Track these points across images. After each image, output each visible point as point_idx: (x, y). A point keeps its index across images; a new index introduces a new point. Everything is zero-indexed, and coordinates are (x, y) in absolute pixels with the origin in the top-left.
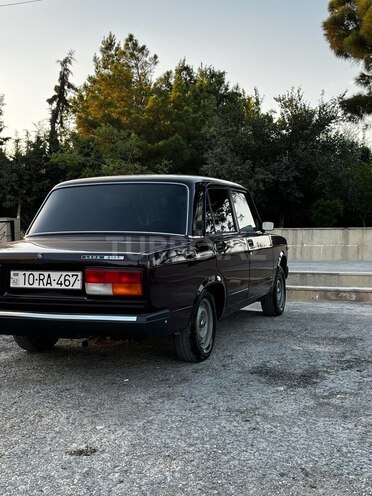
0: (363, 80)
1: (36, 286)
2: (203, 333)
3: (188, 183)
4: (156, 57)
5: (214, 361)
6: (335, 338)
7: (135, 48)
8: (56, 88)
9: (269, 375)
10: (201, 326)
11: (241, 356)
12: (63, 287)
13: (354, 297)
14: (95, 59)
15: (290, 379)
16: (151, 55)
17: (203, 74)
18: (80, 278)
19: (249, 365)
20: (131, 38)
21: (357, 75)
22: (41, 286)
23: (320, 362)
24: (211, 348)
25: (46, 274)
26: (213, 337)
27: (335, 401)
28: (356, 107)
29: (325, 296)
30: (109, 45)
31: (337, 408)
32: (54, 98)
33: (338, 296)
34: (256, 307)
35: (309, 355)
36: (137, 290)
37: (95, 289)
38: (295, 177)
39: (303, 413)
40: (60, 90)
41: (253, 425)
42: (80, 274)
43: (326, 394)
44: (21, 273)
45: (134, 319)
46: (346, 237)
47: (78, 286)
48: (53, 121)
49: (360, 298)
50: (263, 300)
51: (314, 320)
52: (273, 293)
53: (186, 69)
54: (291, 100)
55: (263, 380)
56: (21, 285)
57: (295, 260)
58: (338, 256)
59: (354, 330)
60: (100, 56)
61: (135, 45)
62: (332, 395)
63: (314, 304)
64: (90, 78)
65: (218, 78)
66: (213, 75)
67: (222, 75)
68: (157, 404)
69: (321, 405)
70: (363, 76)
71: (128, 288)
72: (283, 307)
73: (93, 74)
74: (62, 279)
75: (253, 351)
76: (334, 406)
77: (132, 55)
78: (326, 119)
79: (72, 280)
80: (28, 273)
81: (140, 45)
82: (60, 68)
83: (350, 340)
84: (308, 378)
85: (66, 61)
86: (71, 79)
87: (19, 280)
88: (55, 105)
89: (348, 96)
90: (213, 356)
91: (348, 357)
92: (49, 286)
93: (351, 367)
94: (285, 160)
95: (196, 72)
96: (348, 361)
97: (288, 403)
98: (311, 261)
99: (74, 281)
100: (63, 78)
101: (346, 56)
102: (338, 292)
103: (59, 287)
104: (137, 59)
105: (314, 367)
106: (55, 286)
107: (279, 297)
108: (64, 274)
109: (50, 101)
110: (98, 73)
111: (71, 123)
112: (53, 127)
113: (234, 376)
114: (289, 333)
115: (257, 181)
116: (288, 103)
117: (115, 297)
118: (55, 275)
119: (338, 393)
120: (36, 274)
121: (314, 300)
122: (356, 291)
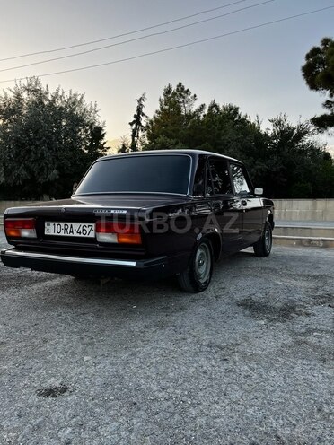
0: (328, 104)
1: (62, 234)
2: (202, 270)
4: (195, 96)
5: (210, 293)
6: (309, 275)
7: (182, 91)
8: (135, 116)
9: (254, 308)
10: (200, 265)
11: (232, 288)
12: (82, 235)
13: (322, 244)
14: (160, 100)
15: (271, 312)
16: (192, 95)
17: (225, 109)
18: (93, 228)
19: (238, 297)
20: (180, 84)
21: (324, 101)
22: (66, 234)
23: (297, 296)
24: (207, 283)
25: (69, 224)
26: (211, 273)
27: (312, 339)
28: (322, 123)
29: (301, 243)
30: (168, 91)
31: (315, 348)
32: (134, 122)
33: (310, 243)
34: (250, 250)
35: (288, 290)
37: (105, 238)
38: (282, 169)
39: (281, 353)
40: (137, 118)
41: (230, 366)
42: (94, 225)
43: (303, 330)
44: (52, 224)
45: (134, 264)
46: (315, 205)
47: (92, 235)
48: (133, 136)
49: (326, 245)
50: (254, 245)
51: (293, 260)
52: (262, 241)
53: (216, 106)
54: (279, 122)
55: (247, 312)
56: (52, 233)
57: (280, 219)
58: (309, 218)
59: (324, 269)
60: (163, 98)
61: (183, 89)
62: (309, 332)
63: (294, 249)
64: (157, 112)
65: (235, 110)
66: (231, 108)
67: (237, 109)
69: (299, 343)
70: (328, 102)
71: (130, 237)
72: (270, 250)
73: (159, 109)
74: (81, 229)
75: (243, 284)
76: (311, 345)
77: (181, 95)
78: (302, 133)
79: (88, 229)
80: (56, 224)
81: (186, 89)
82: (137, 104)
83: (321, 278)
84: (287, 312)
85: (140, 100)
86: (144, 110)
87: (51, 229)
88: (134, 126)
89: (318, 115)
90: (211, 288)
91: (321, 293)
92: (71, 235)
93: (324, 302)
94: (275, 158)
95: (221, 108)
96: (322, 297)
97: (268, 338)
98: (291, 220)
99: (88, 231)
100: (139, 110)
101: (317, 89)
102: (310, 240)
103: (78, 235)
104: (184, 97)
105: (292, 301)
106: (76, 234)
107: (267, 243)
108: (83, 225)
109: (131, 124)
110: (161, 108)
112: (133, 139)
113: (223, 307)
114: (273, 271)
115: (257, 170)
117: (120, 245)
118: (76, 226)
120: (62, 224)
121: (292, 246)
122: (323, 240)
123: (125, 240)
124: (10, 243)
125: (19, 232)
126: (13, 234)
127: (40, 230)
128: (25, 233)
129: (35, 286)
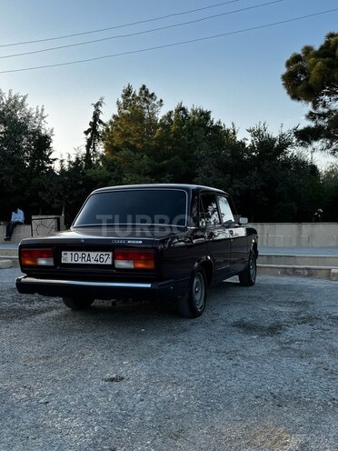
0: (311, 116)
1: (79, 262)
2: (197, 297)
3: (187, 189)
4: (161, 101)
5: (206, 317)
6: (293, 302)
7: (146, 95)
8: (91, 124)
9: (246, 327)
10: (197, 292)
11: (225, 314)
12: (99, 263)
13: (306, 273)
14: (118, 103)
15: (261, 330)
16: (158, 100)
17: (195, 113)
18: (110, 256)
19: (231, 320)
20: (144, 87)
21: (307, 113)
22: (83, 262)
23: (283, 319)
24: (203, 308)
25: (87, 253)
26: (205, 300)
27: (294, 346)
28: (306, 136)
29: (285, 272)
30: (128, 92)
31: (296, 351)
32: (89, 130)
33: (295, 272)
34: (235, 279)
35: (275, 314)
36: (151, 266)
37: (122, 264)
38: (262, 186)
39: (270, 354)
40: (94, 125)
41: (235, 362)
42: (111, 254)
43: (288, 341)
44: (69, 253)
45: (149, 286)
46: (300, 230)
47: (109, 262)
48: (88, 147)
49: (311, 273)
50: (240, 274)
51: (277, 289)
52: (247, 269)
53: (183, 109)
54: (259, 131)
55: (242, 331)
56: (69, 261)
58: (294, 244)
59: (307, 296)
60: (121, 100)
61: (147, 92)
62: (292, 342)
64: (114, 116)
65: (206, 115)
66: (202, 113)
67: (208, 113)
68: (166, 347)
69: (284, 348)
70: (311, 113)
71: (145, 263)
72: (255, 279)
73: (117, 113)
74: (98, 257)
75: (234, 311)
76: (293, 349)
77: (145, 99)
78: (284, 144)
79: (105, 258)
80: (74, 253)
81: (150, 93)
82: (93, 109)
83: (305, 304)
84: (274, 330)
85: (98, 104)
86: (101, 117)
87: (68, 258)
88: (89, 135)
89: (300, 128)
90: (205, 314)
91: (303, 315)
92: (89, 262)
93: (305, 322)
94: (254, 174)
95: (189, 111)
96: (303, 318)
97: (260, 347)
98: (274, 247)
99: (106, 258)
100: (96, 116)
101: (299, 99)
102: (295, 269)
103: (96, 263)
104: (148, 102)
105: (278, 322)
106: (93, 262)
107: (252, 271)
108: (100, 253)
109: (86, 133)
110: (120, 113)
111: (100, 148)
112: (88, 151)
113: (220, 328)
114: (260, 299)
115: (234, 189)
116: (256, 133)
117: (136, 270)
118: (93, 254)
119: (296, 341)
120: (80, 253)
121: (277, 275)
122: (308, 269)
123: (140, 265)
124: (23, 271)
125: (36, 261)
126: (28, 262)
127: (58, 258)
128: (42, 262)
129: (37, 317)
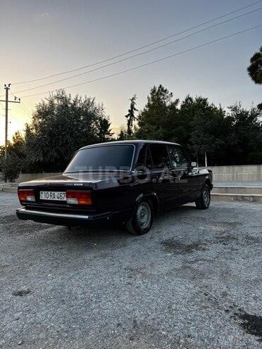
1: (49, 199)
2: (143, 220)
4: (172, 93)
5: (148, 235)
6: (226, 223)
7: (162, 91)
8: (129, 111)
10: (142, 217)
12: (60, 199)
13: (252, 199)
14: (148, 98)
15: (180, 248)
16: (170, 93)
18: (66, 195)
20: (161, 86)
22: (51, 199)
23: (206, 237)
25: (53, 193)
29: (236, 199)
30: (154, 91)
32: (129, 115)
33: (243, 199)
36: (89, 202)
37: (72, 201)
38: (238, 143)
40: (131, 112)
42: (66, 193)
43: (193, 260)
44: (44, 192)
45: (87, 217)
47: (65, 199)
48: (129, 124)
49: (255, 200)
50: (196, 201)
51: (222, 211)
53: (190, 99)
54: (235, 108)
55: (164, 248)
56: (44, 198)
58: (255, 179)
60: (150, 96)
61: (163, 89)
62: (196, 261)
63: (229, 203)
64: (146, 106)
66: (201, 100)
67: (205, 100)
69: (185, 268)
71: (85, 201)
72: (208, 205)
73: (147, 104)
74: (59, 196)
75: (174, 230)
76: (192, 269)
77: (161, 93)
78: (254, 115)
79: (63, 196)
80: (46, 192)
81: (165, 89)
82: (131, 102)
84: (190, 248)
85: (133, 99)
86: (135, 106)
87: (44, 196)
88: (129, 118)
91: (225, 235)
92: (54, 199)
93: (222, 242)
94: (233, 135)
95: (194, 100)
96: (223, 238)
100: (132, 106)
102: (243, 197)
103: (58, 199)
104: (164, 95)
105: (199, 241)
106: (56, 199)
107: (206, 200)
108: (60, 193)
109: (127, 116)
110: (149, 103)
111: (135, 123)
112: (129, 127)
113: (151, 245)
114: (204, 219)
117: (79, 205)
118: (56, 193)
119: (201, 260)
120: (49, 193)
121: (230, 201)
122: (253, 197)
123: (82, 202)
124: (22, 204)
125: (26, 198)
126: (23, 199)
127: (37, 196)
128: (29, 199)
